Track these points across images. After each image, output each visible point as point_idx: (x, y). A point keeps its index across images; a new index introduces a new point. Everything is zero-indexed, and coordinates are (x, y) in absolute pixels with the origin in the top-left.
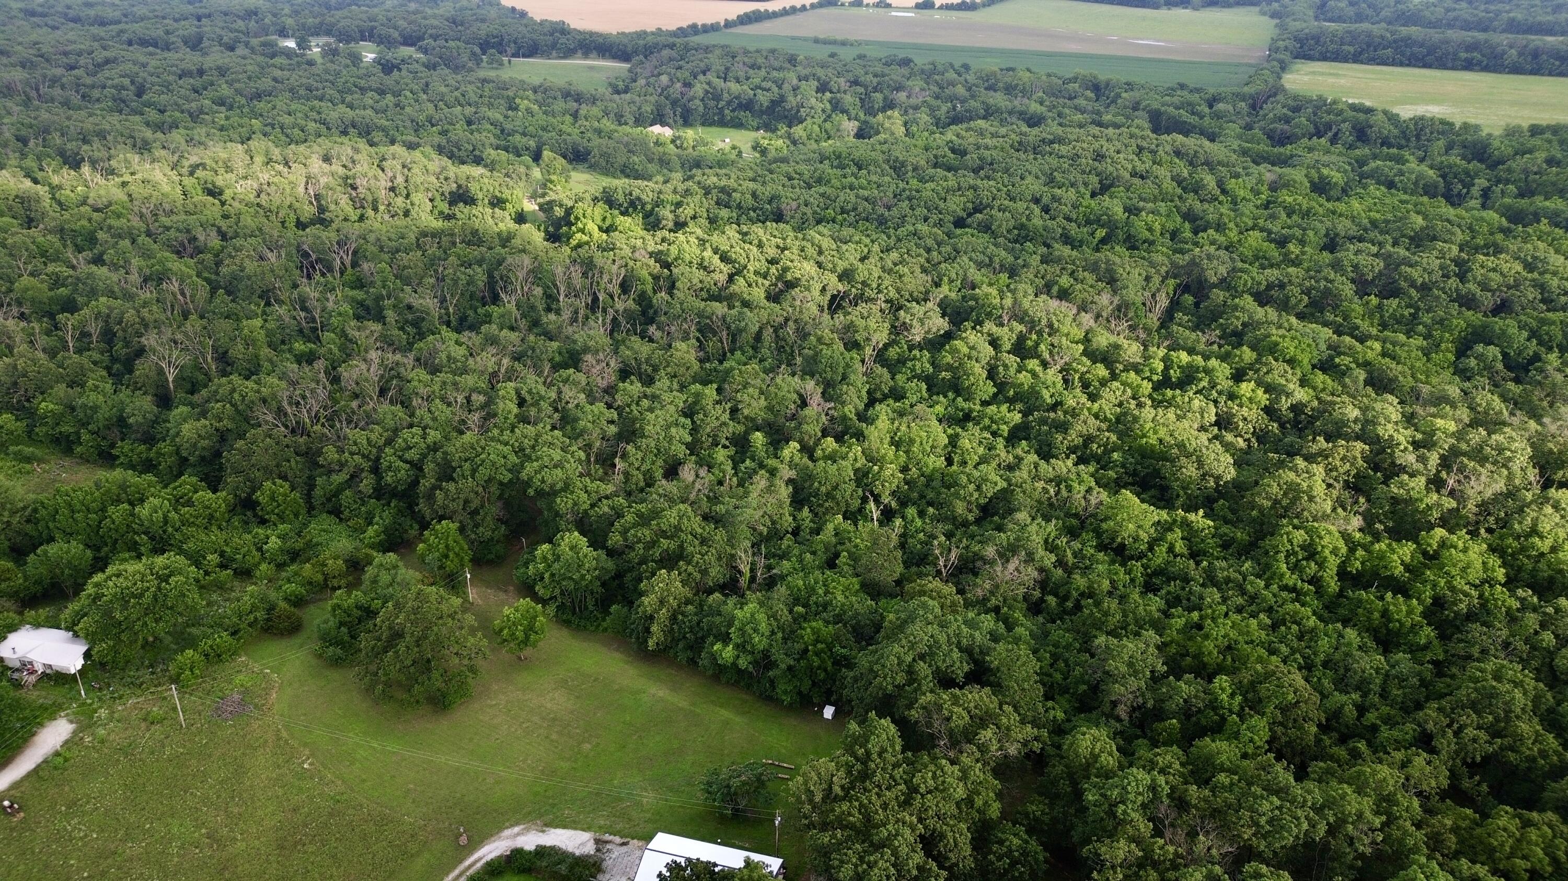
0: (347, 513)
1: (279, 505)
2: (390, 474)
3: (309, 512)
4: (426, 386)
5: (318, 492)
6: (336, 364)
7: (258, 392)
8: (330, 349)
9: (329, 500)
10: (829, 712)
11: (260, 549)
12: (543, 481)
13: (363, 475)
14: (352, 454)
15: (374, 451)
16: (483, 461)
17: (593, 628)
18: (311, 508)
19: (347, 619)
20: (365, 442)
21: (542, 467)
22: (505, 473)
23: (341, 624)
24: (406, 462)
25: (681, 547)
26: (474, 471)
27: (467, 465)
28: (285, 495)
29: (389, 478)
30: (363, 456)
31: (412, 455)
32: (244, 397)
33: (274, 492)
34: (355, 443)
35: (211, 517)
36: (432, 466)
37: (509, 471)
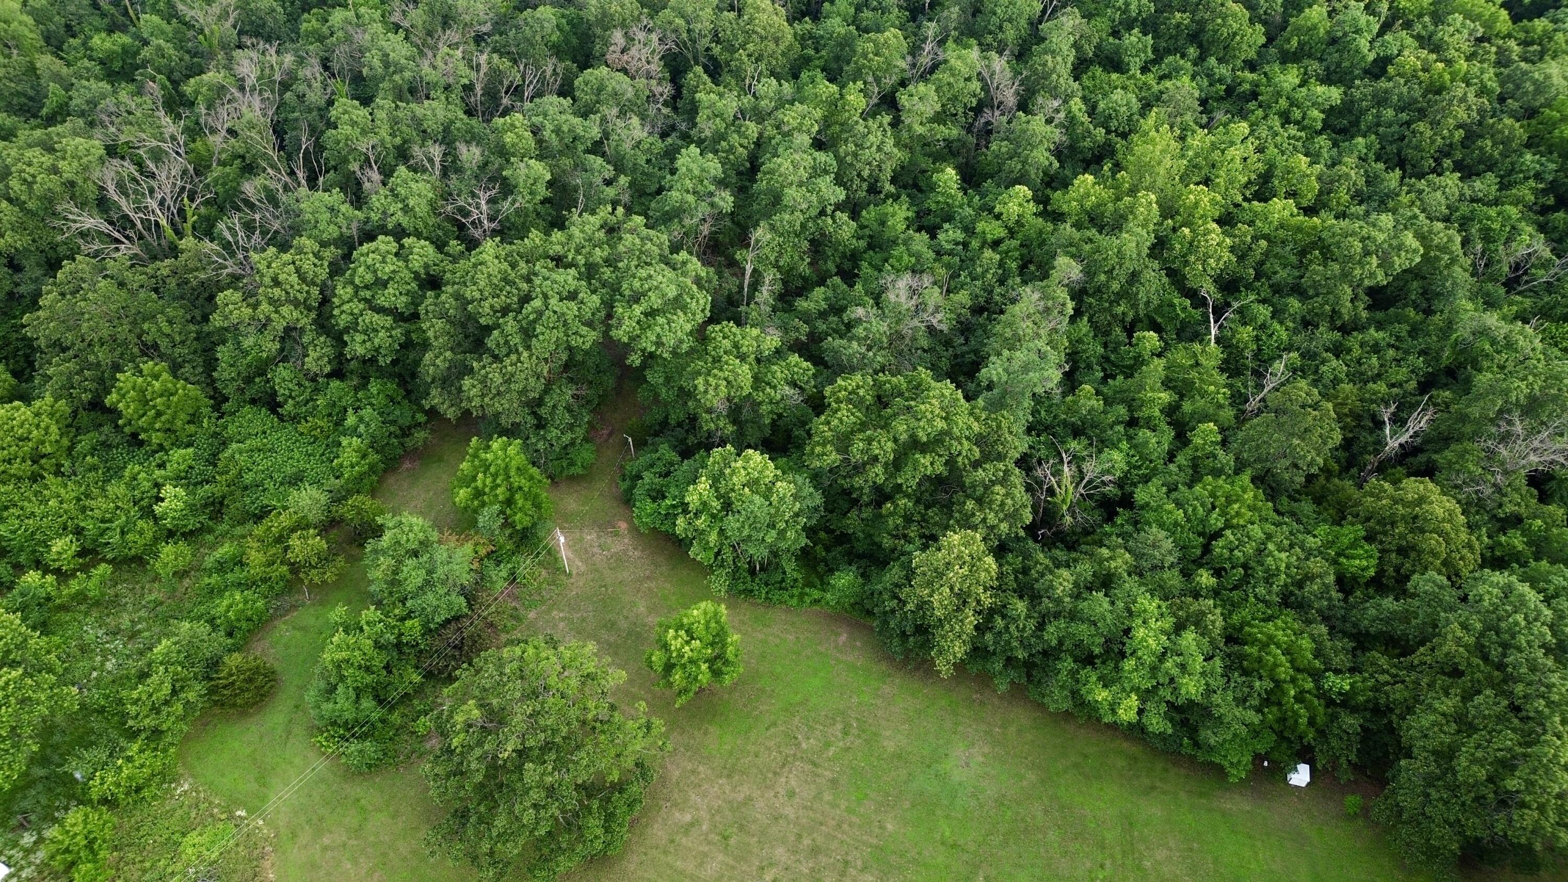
0: (289, 407)
1: (159, 414)
2: (359, 338)
3: (216, 408)
4: (364, 132)
5: (224, 372)
6: (176, 76)
7: (55, 170)
8: (159, 48)
9: (249, 380)
10: (1301, 776)
11: (147, 513)
12: (659, 344)
13: (305, 340)
14: (272, 301)
15: (315, 291)
16: (540, 314)
17: (794, 601)
18: (219, 400)
19: (369, 679)
20: (294, 279)
21: (651, 313)
22: (584, 330)
23: (359, 692)
24: (380, 310)
25: (951, 463)
26: (528, 333)
27: (510, 324)
28: (167, 393)
29: (357, 347)
30: (296, 303)
31: (390, 297)
32: (30, 185)
33: (143, 391)
34: (276, 282)
35: (36, 457)
36: (439, 324)
37: (589, 324)
